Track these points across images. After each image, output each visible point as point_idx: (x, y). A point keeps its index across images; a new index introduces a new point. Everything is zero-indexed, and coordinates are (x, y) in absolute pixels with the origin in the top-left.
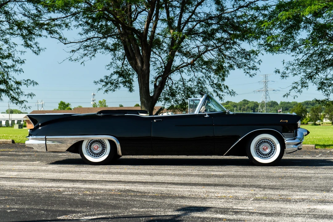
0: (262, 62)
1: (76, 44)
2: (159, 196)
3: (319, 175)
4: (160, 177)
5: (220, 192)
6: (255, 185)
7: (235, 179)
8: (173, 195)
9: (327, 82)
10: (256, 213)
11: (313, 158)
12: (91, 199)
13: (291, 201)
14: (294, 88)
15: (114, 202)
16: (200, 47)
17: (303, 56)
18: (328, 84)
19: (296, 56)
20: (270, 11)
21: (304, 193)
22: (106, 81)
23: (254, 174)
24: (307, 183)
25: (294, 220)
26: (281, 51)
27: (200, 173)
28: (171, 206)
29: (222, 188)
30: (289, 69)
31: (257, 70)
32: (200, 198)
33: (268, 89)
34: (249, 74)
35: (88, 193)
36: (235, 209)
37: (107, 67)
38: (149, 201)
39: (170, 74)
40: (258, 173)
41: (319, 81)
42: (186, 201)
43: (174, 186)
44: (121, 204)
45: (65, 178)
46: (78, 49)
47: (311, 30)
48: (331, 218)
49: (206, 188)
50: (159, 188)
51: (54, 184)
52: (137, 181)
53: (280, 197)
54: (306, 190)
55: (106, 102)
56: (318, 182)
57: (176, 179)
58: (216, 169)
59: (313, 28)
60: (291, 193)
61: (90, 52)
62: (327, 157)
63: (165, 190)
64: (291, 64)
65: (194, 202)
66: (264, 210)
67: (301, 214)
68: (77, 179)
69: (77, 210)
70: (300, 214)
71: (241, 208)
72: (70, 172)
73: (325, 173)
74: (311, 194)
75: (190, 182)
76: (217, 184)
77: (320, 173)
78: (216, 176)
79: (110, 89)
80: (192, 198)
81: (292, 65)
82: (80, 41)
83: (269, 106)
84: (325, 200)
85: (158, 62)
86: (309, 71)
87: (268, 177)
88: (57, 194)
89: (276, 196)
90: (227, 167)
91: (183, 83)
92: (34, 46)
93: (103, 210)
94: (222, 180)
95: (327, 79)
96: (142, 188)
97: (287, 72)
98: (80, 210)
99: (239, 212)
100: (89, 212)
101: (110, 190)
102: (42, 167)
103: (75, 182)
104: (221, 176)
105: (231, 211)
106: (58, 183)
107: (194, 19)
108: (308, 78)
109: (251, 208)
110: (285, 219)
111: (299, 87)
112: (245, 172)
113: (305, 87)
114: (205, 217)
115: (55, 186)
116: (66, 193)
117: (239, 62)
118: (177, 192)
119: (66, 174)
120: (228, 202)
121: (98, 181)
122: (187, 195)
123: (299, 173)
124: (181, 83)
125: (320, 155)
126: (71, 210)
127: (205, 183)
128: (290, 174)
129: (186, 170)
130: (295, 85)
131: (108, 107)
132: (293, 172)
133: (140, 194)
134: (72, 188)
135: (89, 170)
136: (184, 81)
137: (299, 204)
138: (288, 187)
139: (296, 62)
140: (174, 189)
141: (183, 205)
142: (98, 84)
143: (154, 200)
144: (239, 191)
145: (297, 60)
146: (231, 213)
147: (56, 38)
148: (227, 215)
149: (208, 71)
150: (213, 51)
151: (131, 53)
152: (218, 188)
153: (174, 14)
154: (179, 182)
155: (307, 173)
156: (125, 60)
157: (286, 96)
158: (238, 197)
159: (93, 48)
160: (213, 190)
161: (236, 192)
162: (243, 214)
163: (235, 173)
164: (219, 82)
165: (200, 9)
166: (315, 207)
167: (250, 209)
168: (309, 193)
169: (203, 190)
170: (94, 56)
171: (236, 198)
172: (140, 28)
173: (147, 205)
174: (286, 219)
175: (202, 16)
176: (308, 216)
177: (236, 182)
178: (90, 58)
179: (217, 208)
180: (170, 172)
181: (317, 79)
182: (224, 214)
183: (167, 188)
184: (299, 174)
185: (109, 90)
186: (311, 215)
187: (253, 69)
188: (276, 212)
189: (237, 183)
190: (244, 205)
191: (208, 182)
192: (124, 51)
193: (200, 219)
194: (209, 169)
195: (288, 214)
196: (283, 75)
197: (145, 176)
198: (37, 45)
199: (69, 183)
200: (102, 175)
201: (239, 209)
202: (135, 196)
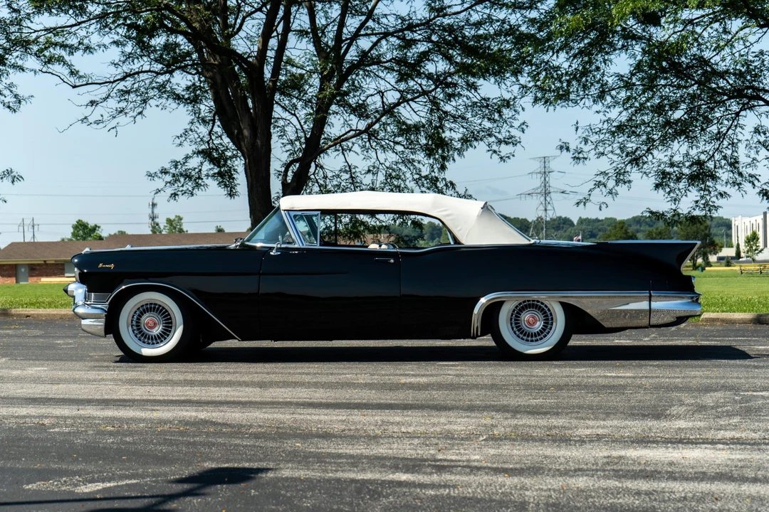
0: (527, 126)
1: (98, 86)
2: (272, 434)
3: (644, 381)
4: (283, 390)
5: (415, 422)
6: (496, 405)
7: (453, 393)
8: (304, 430)
9: (674, 172)
10: (485, 468)
11: (636, 343)
12: (113, 443)
13: (570, 440)
14: (599, 184)
15: (165, 449)
16: (385, 94)
17: (621, 113)
18: (676, 175)
19: (606, 113)
20: (541, 11)
21: (602, 423)
22: (174, 172)
23: (497, 381)
24: (615, 400)
25: (570, 482)
26: (572, 100)
27: (375, 380)
28: (295, 455)
29: (420, 414)
30: (589, 142)
31: (516, 144)
32: (364, 437)
33: (551, 190)
34: (499, 155)
35: (110, 428)
36: (441, 460)
37: (178, 141)
38: (246, 446)
39: (319, 155)
40: (507, 378)
41: (655, 169)
42: (332, 445)
43: (310, 410)
44: (179, 453)
45: (62, 396)
46: (105, 99)
47: (637, 53)
48: (652, 476)
49: (383, 414)
50: (275, 415)
51: (33, 410)
52: (228, 399)
53: (548, 433)
54: (608, 415)
55: (182, 221)
56: (639, 397)
57: (317, 395)
58: (413, 371)
59: (642, 49)
60: (574, 422)
61: (132, 105)
62: (668, 340)
63: (288, 420)
64: (593, 131)
65: (350, 447)
66: (505, 462)
67: (587, 470)
68: (90, 397)
69: (75, 467)
70: (584, 470)
71: (454, 458)
72: (75, 381)
73: (657, 377)
74: (618, 425)
75: (348, 402)
76: (409, 404)
77: (646, 377)
78: (411, 387)
79: (182, 191)
80: (348, 436)
81: (596, 133)
82: (108, 80)
83: (554, 228)
84: (648, 436)
85: (290, 129)
86: (631, 146)
87: (529, 388)
88: (35, 433)
89: (539, 430)
90: (438, 365)
91: (351, 177)
92: (6, 92)
93: (134, 468)
94: (422, 396)
95: (672, 165)
96: (235, 416)
97: (586, 148)
98: (80, 467)
99: (448, 466)
100: (100, 472)
101: (162, 422)
102: (10, 371)
103: (83, 404)
104: (423, 387)
105: (429, 465)
106: (42, 407)
107: (374, 29)
108: (630, 162)
109: (477, 457)
110: (547, 481)
111: (611, 183)
112: (478, 376)
113: (625, 183)
114: (366, 480)
115: (34, 414)
116: (57, 430)
117: (476, 128)
118: (316, 423)
119: (65, 386)
120: (427, 445)
121: (137, 400)
122: (336, 430)
123: (600, 376)
124: (347, 176)
125: (653, 335)
126: (59, 468)
127: (382, 401)
128: (580, 379)
129: (343, 374)
130: (600, 178)
131: (189, 232)
132: (585, 375)
133: (229, 430)
134: (73, 418)
135: (121, 376)
136: (353, 171)
137: (588, 446)
138: (569, 409)
139: (606, 126)
140: (309, 417)
141: (323, 453)
142: (156, 178)
143: (259, 443)
144: (458, 420)
145: (607, 120)
146: (429, 470)
147: (52, 74)
148: (417, 475)
149: (408, 148)
150: (415, 102)
151: (228, 108)
152: (410, 413)
153: (327, 18)
154: (324, 401)
155: (618, 377)
156: (216, 124)
157: (583, 203)
158: (452, 434)
159: (141, 95)
160: (398, 419)
161: (450, 423)
162: (454, 471)
163: (456, 380)
164: (433, 174)
165: (386, 6)
166: (622, 453)
167: (474, 461)
168: (615, 422)
169: (376, 418)
170: (140, 113)
171: (449, 436)
172: (249, 51)
173: (240, 454)
174: (551, 481)
175: (392, 22)
176: (602, 474)
177: (453, 400)
178: (133, 119)
179: (398, 458)
180: (307, 379)
181: (650, 163)
182: (412, 473)
183: (294, 416)
184: (600, 380)
185: (179, 193)
186: (609, 471)
187: (507, 143)
188: (532, 466)
189: (456, 401)
190: (462, 451)
191: (391, 399)
192: (212, 103)
193: (353, 485)
194: (398, 372)
195: (558, 470)
196: (576, 155)
197: (247, 389)
198: (14, 89)
199: (67, 407)
200: (148, 388)
201: (448, 461)
202: (215, 434)
